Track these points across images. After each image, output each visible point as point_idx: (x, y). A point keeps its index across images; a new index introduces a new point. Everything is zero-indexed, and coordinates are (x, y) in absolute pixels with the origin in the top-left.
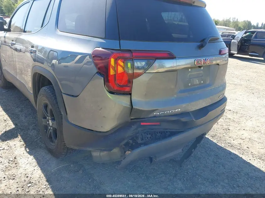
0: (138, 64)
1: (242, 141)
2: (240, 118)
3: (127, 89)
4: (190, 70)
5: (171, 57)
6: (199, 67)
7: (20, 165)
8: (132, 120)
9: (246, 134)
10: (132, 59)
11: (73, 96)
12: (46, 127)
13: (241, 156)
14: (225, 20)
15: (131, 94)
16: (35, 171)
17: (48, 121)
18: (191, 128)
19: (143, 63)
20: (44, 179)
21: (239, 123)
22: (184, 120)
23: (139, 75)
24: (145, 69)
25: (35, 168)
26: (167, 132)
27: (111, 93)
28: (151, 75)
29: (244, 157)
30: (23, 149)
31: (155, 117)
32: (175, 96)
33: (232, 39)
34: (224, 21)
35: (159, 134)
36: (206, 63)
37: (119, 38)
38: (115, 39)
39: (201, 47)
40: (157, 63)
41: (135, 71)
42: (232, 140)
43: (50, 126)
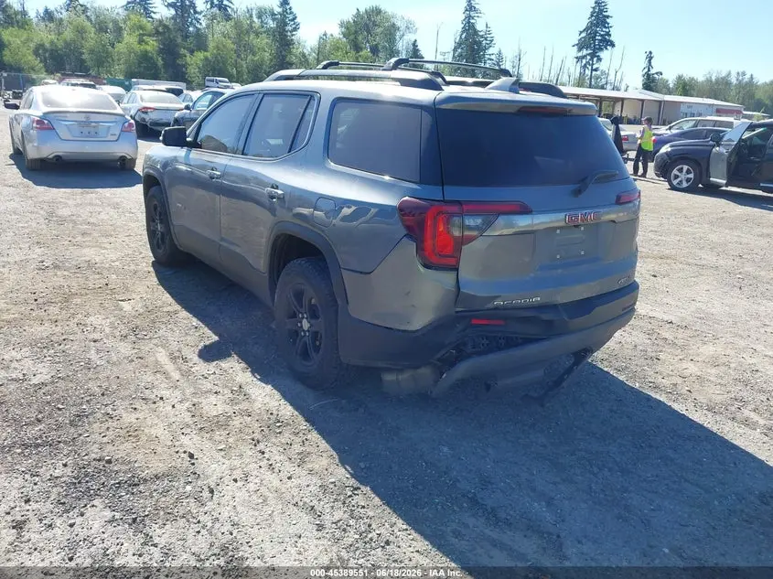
0: (470, 221)
1: (679, 381)
2: (689, 339)
3: (452, 261)
4: (558, 231)
5: (525, 210)
6: (576, 226)
7: (253, 397)
8: (459, 314)
9: (692, 369)
10: (461, 215)
11: (361, 273)
12: (295, 333)
13: (669, 404)
14: (714, 78)
15: (457, 270)
16: (282, 407)
17: (301, 322)
18: (560, 335)
19: (479, 221)
20: (300, 418)
21: (683, 348)
22: (545, 317)
23: (471, 239)
24: (481, 230)
25: (281, 403)
26: (516, 338)
27: (426, 266)
28: (490, 240)
29: (676, 406)
30: (249, 374)
31: (496, 308)
32: (532, 275)
33: (714, 146)
34: (709, 81)
35: (502, 341)
36: (586, 220)
37: (442, 182)
38: (436, 184)
39: (578, 192)
40: (501, 220)
41: (466, 233)
42: (660, 377)
43: (304, 331)
